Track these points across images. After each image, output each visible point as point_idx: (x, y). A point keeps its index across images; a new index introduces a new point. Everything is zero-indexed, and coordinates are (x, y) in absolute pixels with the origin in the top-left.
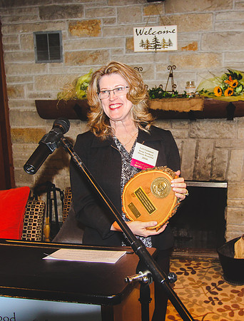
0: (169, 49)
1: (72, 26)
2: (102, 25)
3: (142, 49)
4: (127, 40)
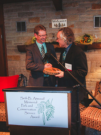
2: (40, 19)
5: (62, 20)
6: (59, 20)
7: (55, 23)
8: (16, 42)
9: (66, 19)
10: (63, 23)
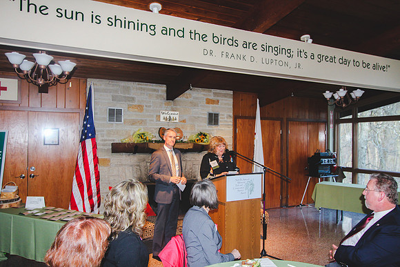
0: (175, 121)
1: (129, 107)
2: (144, 108)
3: (164, 121)
4: (157, 115)
5: (173, 113)
6: (170, 112)
7: (165, 116)
8: (105, 138)
9: (178, 112)
10: (175, 116)
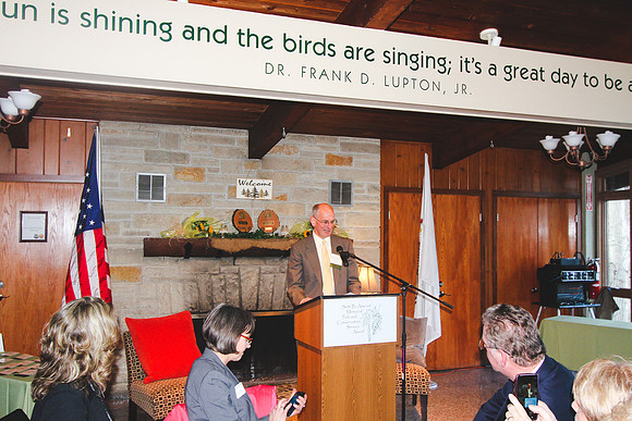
0: (266, 198)
1: (177, 171)
2: (206, 173)
3: (244, 197)
4: (230, 188)
5: (261, 181)
6: (256, 181)
7: (246, 187)
8: (132, 229)
9: (271, 181)
10: (264, 188)
